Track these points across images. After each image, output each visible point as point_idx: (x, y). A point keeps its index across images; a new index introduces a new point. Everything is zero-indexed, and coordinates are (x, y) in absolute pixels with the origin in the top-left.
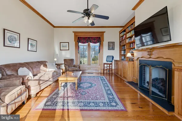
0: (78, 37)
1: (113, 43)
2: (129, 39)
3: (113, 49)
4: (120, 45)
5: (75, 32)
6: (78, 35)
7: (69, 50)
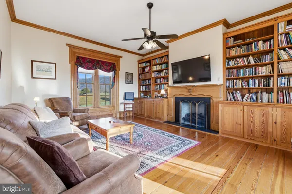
0: (78, 57)
1: (132, 74)
2: (156, 73)
3: (131, 82)
4: (139, 78)
5: (70, 46)
6: (77, 53)
7: (56, 79)
